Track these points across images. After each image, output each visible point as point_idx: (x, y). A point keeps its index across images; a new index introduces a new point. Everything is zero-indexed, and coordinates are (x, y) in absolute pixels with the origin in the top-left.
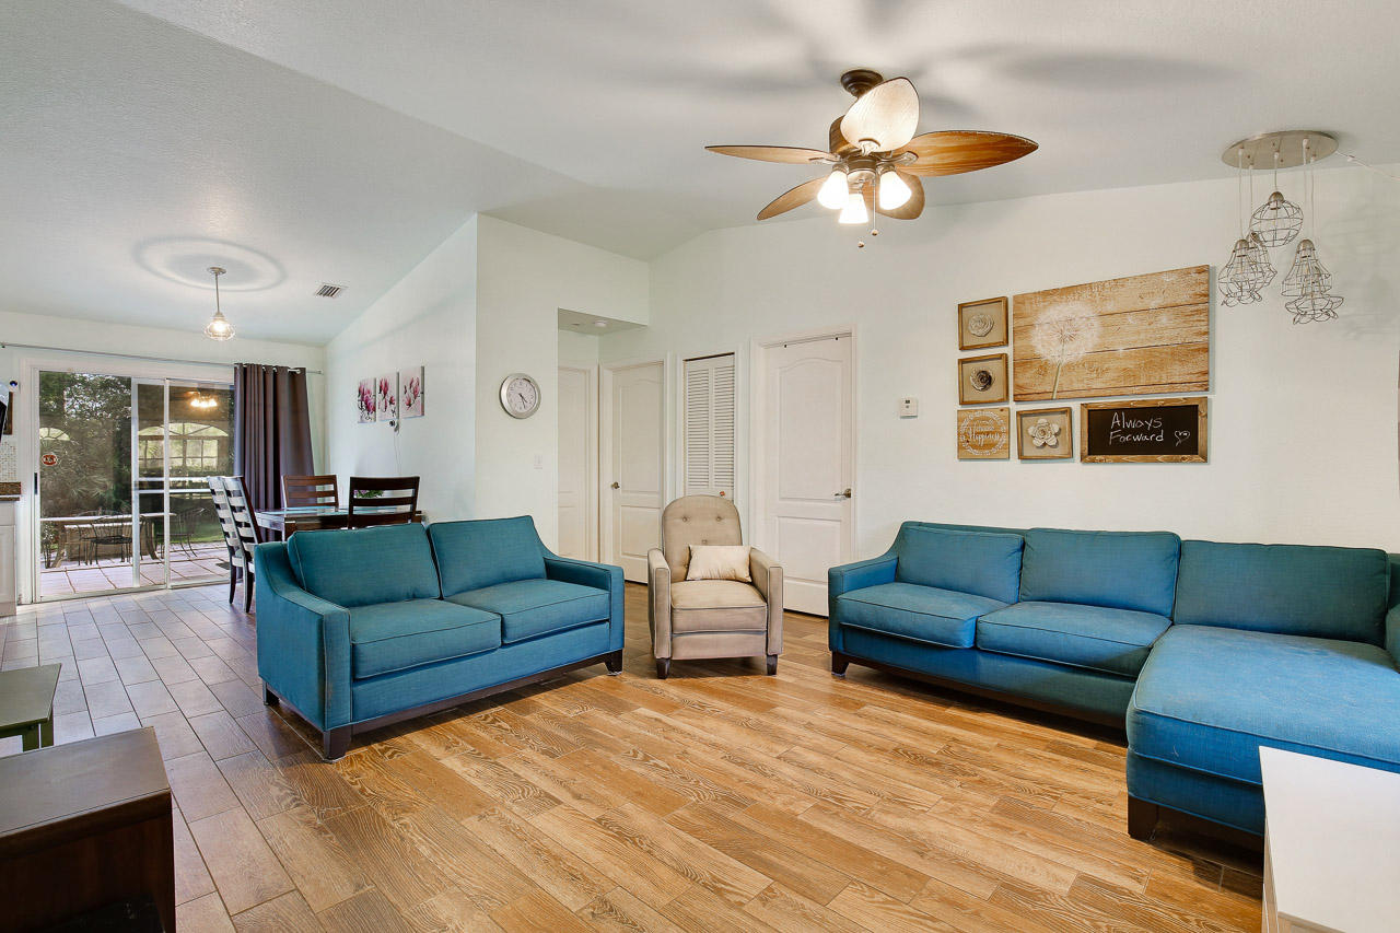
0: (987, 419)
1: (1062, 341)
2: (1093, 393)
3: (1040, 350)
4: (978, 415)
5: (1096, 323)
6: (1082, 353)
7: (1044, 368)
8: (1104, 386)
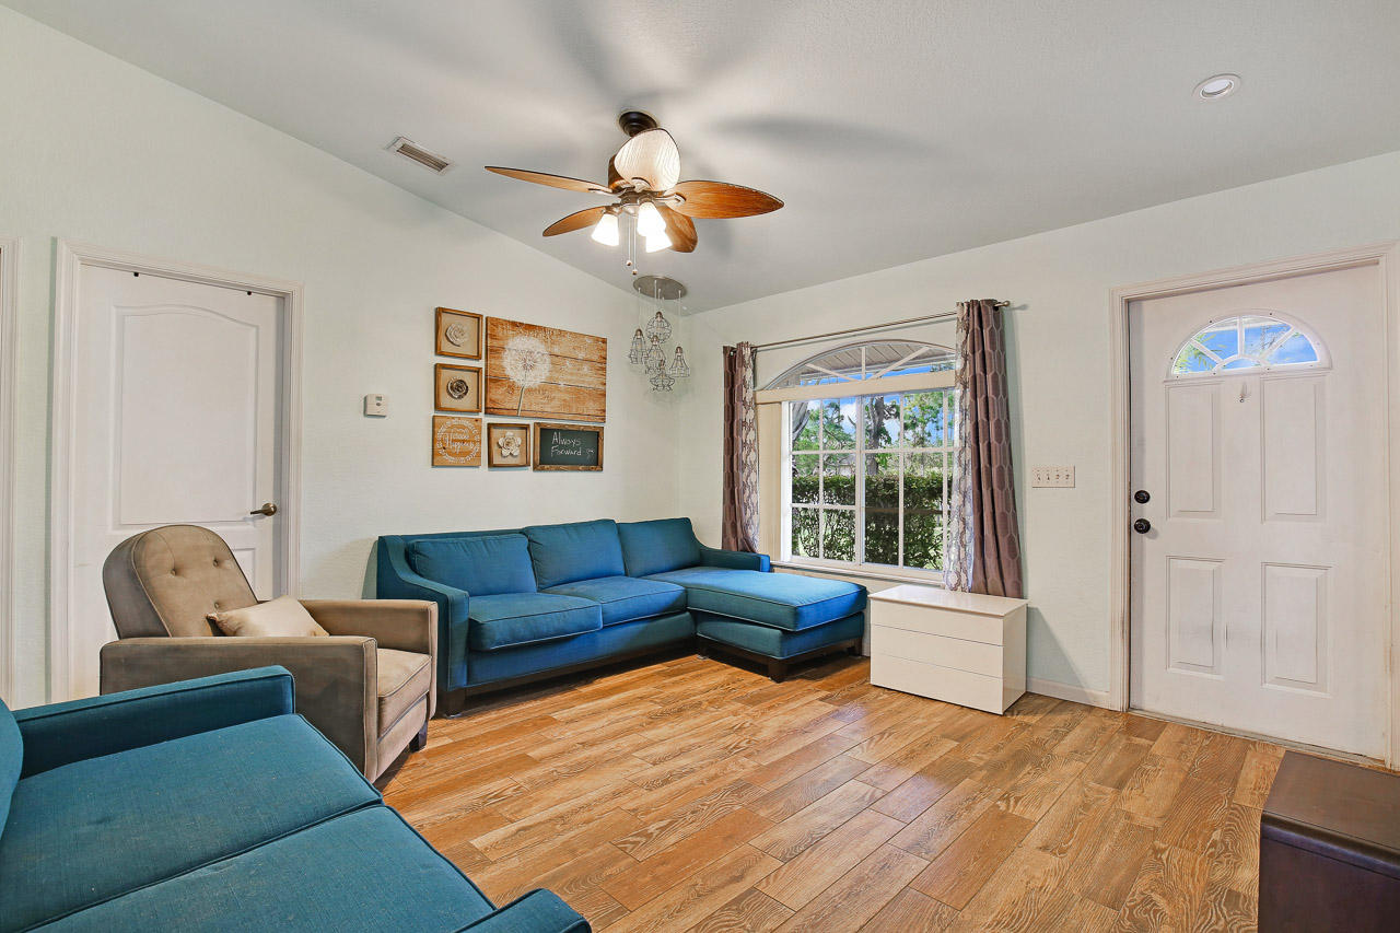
0: (464, 427)
1: (525, 367)
2: (544, 415)
3: (509, 372)
4: (455, 422)
5: (548, 359)
6: (538, 381)
7: (512, 387)
8: (552, 410)
